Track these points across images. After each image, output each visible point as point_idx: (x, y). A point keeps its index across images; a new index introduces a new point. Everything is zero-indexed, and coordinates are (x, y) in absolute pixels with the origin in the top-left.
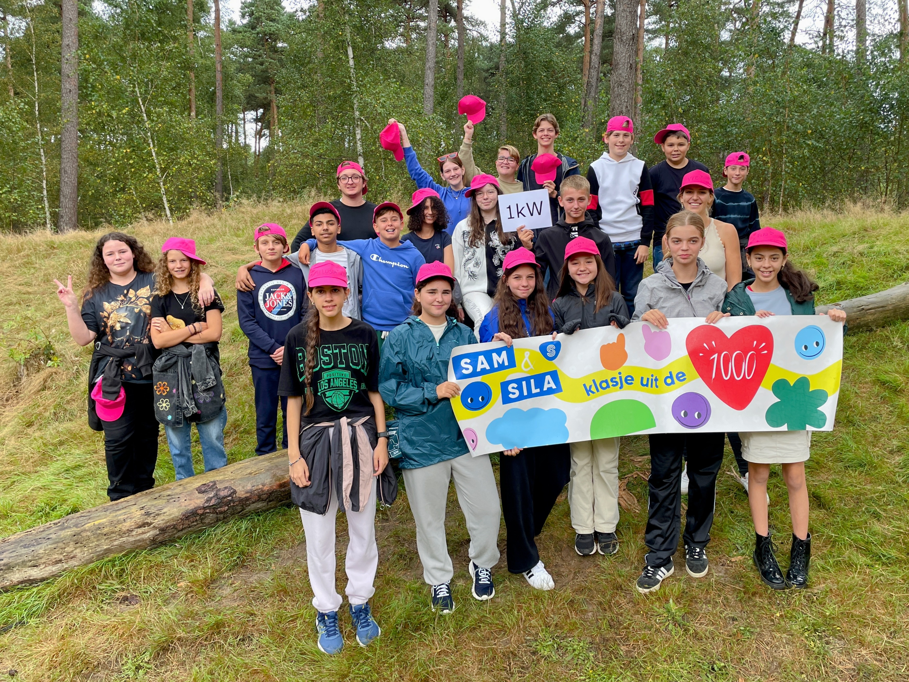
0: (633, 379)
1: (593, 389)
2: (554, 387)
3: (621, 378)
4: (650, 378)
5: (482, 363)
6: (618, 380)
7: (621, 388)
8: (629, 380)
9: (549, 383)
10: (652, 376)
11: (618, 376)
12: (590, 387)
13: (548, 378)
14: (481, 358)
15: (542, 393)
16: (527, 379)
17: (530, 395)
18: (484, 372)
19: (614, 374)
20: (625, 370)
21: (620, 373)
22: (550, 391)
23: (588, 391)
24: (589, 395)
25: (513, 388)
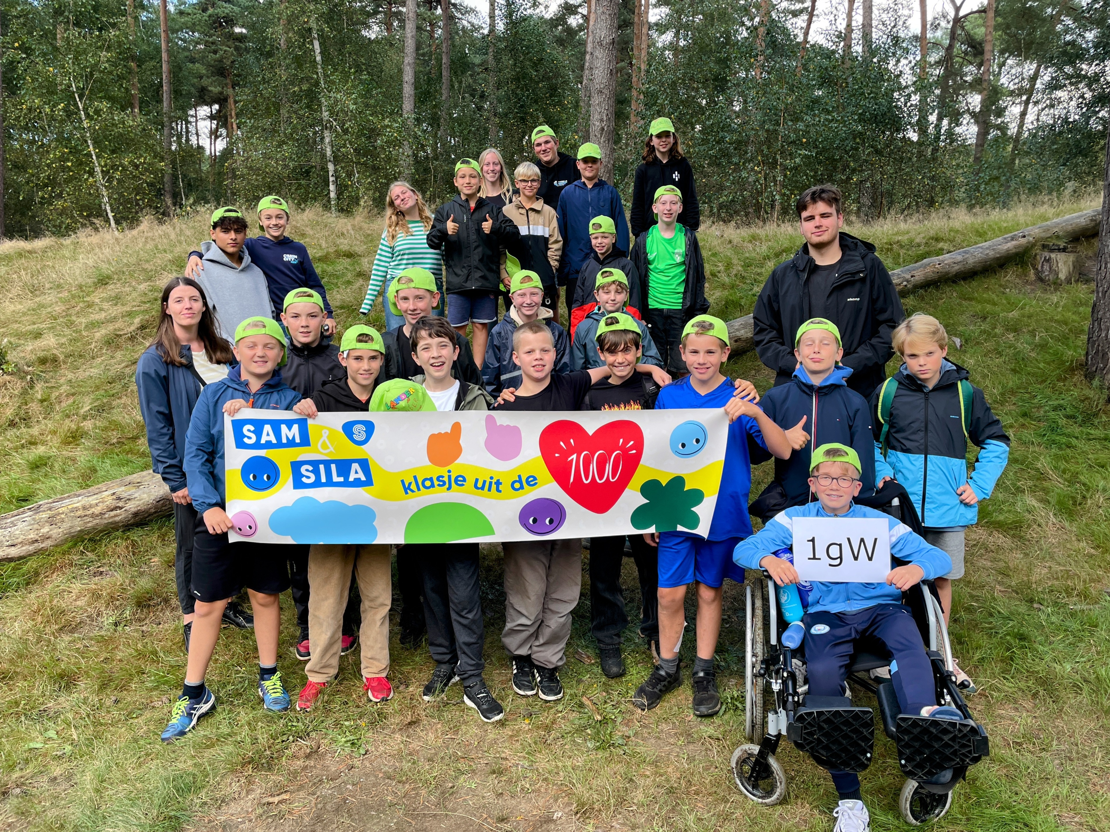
0: (464, 480)
1: (413, 487)
2: (363, 478)
3: (450, 477)
4: (488, 480)
5: (268, 435)
6: (446, 479)
7: (449, 488)
8: (460, 481)
9: (356, 472)
10: (492, 478)
11: (446, 475)
12: (410, 484)
13: (355, 466)
14: (267, 428)
15: (346, 484)
16: (327, 463)
17: (330, 483)
18: (269, 445)
19: (443, 471)
20: (456, 468)
21: (449, 471)
22: (357, 483)
23: (407, 489)
24: (407, 493)
25: (307, 470)
